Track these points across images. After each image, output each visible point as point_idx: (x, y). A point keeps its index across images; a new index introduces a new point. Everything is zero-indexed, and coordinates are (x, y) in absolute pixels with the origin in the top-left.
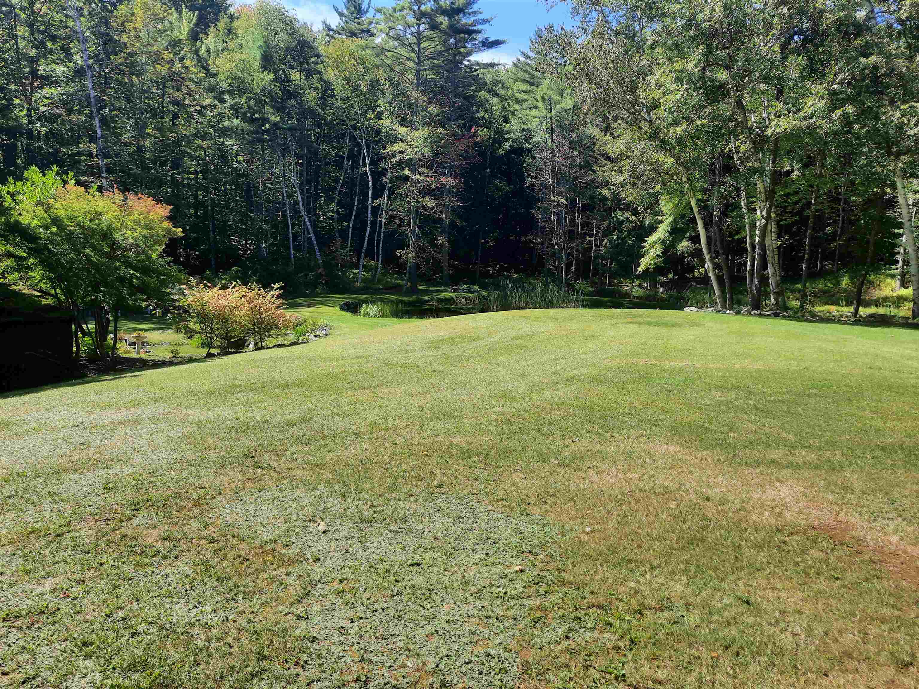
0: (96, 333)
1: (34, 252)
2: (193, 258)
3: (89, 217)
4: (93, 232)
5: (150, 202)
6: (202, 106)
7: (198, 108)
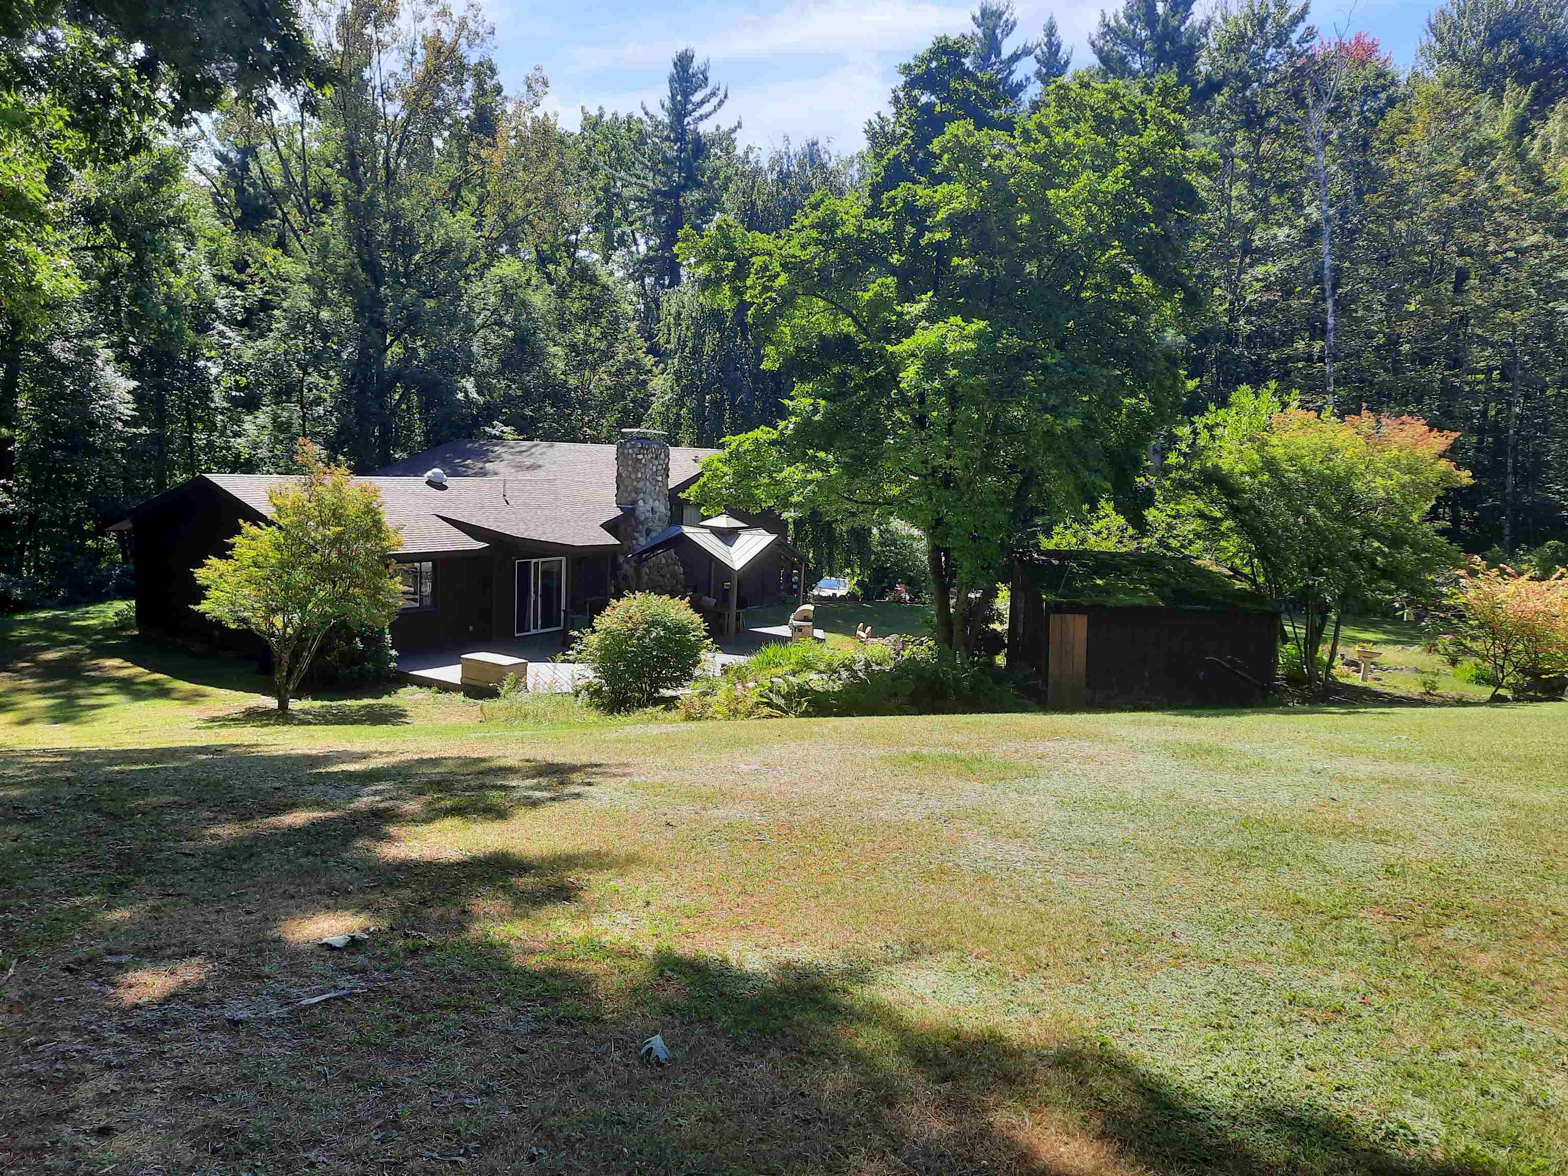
0: (1305, 639)
1: (1234, 511)
2: (1467, 524)
3: (1320, 456)
4: (1323, 479)
5: (1419, 427)
6: (1517, 251)
7: (1511, 254)
